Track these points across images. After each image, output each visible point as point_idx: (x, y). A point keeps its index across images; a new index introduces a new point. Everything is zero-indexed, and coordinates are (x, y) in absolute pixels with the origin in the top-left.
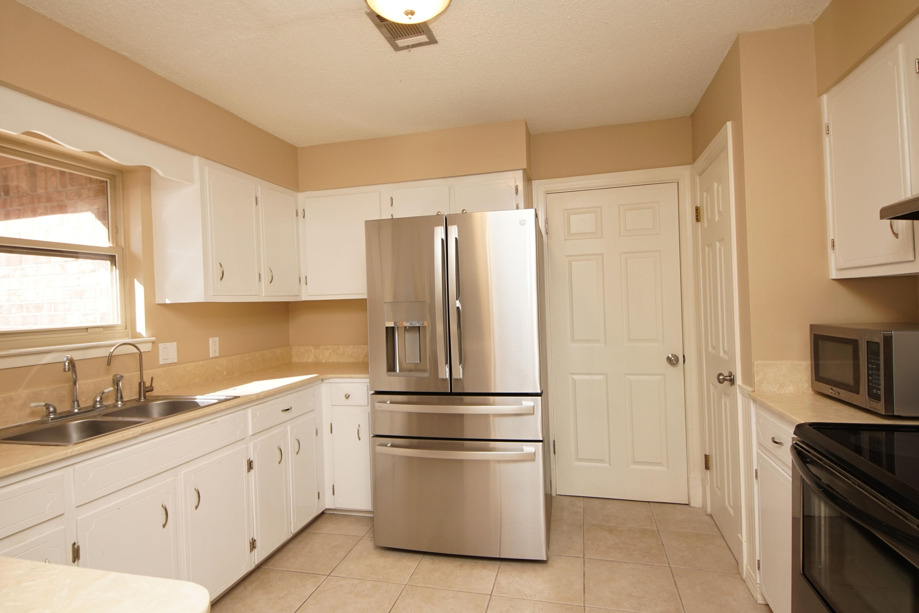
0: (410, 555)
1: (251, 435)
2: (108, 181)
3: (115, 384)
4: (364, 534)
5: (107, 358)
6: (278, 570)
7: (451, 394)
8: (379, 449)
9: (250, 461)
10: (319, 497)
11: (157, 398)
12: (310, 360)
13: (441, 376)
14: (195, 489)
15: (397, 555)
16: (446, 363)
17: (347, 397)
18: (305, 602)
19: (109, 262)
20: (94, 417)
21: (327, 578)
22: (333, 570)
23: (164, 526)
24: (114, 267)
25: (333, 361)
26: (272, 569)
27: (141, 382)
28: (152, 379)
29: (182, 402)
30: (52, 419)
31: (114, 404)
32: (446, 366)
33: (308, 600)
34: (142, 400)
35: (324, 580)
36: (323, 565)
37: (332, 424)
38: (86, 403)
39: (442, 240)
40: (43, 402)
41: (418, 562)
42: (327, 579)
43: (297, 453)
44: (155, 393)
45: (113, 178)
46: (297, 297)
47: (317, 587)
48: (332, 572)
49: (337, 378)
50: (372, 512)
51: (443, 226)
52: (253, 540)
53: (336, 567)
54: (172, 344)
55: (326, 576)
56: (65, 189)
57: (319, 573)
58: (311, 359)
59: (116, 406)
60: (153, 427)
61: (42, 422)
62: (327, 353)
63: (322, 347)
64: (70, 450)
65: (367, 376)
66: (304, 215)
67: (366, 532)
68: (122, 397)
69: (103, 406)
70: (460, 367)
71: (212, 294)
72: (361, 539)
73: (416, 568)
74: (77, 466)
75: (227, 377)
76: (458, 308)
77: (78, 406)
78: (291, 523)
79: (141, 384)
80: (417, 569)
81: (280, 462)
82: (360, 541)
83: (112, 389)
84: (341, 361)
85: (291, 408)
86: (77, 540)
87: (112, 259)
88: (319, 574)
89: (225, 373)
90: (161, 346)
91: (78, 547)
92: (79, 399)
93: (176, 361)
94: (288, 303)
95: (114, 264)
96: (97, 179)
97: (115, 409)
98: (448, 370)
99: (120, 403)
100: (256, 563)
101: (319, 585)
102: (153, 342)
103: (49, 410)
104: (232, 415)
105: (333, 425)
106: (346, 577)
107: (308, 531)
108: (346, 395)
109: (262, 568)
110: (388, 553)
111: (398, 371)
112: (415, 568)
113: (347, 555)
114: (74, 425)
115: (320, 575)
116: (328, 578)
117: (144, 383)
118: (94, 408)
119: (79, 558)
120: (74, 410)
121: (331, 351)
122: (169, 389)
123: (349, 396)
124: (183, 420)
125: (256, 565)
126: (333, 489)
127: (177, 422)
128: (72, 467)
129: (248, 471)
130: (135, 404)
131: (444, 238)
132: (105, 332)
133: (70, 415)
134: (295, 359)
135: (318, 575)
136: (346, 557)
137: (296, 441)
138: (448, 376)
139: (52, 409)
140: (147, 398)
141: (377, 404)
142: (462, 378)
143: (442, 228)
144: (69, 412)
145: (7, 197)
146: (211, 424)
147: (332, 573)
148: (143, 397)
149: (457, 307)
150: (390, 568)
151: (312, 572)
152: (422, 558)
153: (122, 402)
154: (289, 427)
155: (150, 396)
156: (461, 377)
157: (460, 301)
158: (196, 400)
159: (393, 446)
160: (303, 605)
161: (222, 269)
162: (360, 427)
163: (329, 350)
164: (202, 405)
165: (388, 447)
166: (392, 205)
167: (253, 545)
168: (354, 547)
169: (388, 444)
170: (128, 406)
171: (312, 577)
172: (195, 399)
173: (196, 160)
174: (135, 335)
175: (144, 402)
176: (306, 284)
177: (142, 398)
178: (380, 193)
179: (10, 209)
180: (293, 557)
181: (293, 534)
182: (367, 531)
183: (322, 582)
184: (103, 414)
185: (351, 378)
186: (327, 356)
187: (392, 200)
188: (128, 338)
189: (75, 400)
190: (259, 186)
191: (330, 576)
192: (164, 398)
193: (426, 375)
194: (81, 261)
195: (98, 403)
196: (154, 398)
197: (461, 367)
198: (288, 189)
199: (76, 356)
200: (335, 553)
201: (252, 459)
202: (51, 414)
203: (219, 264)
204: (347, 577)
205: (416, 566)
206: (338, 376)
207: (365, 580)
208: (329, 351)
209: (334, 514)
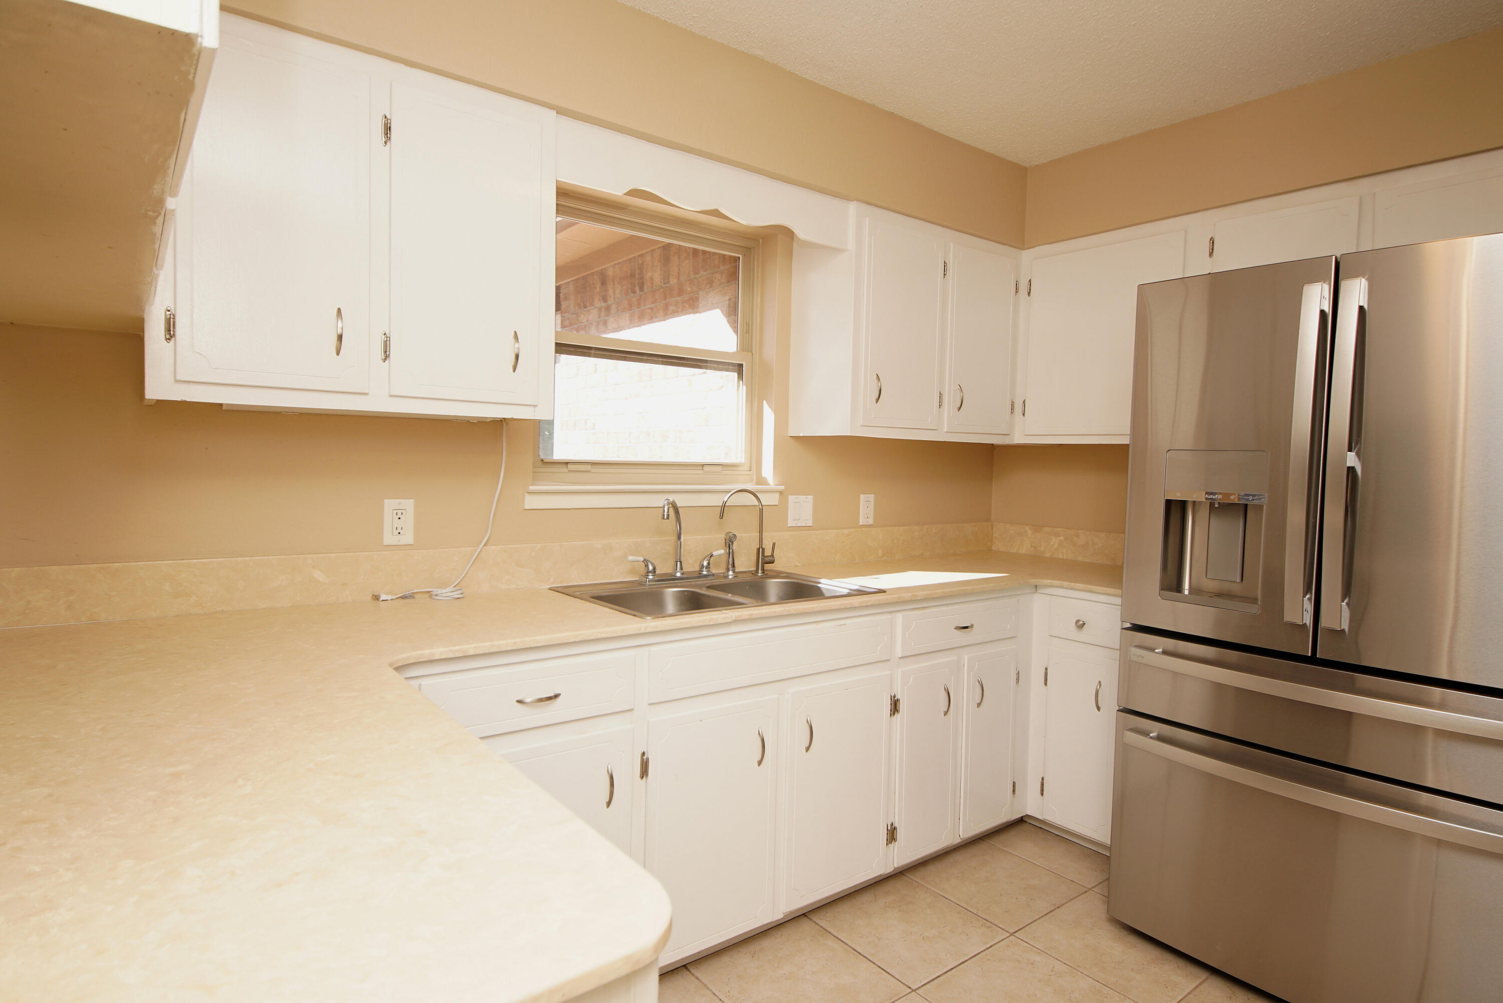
0: (1181, 963)
1: (900, 657)
2: (740, 256)
3: (727, 545)
4: (1093, 885)
5: (721, 507)
6: (930, 889)
7: (1313, 660)
8: (1133, 738)
9: (896, 698)
10: (1014, 791)
11: (778, 575)
12: (1023, 551)
13: (1290, 616)
14: (807, 721)
15: (1154, 952)
16: (1307, 590)
17: (1080, 625)
18: (963, 963)
19: (735, 375)
20: (700, 587)
21: (1008, 937)
22: (1022, 928)
23: (760, 763)
24: (741, 382)
25: (1065, 557)
26: (920, 884)
27: (760, 548)
28: (774, 545)
29: (808, 585)
30: (650, 581)
31: (724, 573)
32: (1304, 596)
33: (969, 961)
34: (760, 574)
35: (1002, 940)
36: (1006, 912)
37: (1048, 669)
38: (691, 565)
39: (1323, 313)
40: (640, 557)
41: (1198, 982)
42: (1008, 939)
43: (979, 705)
44: (777, 566)
45: (748, 251)
46: (1005, 436)
47: (988, 946)
48: (1019, 930)
49: (1062, 587)
50: (1109, 849)
51: (1327, 283)
52: (893, 827)
53: (1027, 925)
54: (806, 498)
55: (1008, 935)
56: (697, 276)
57: (996, 923)
58: (1024, 548)
59: (726, 576)
60: (752, 614)
61: (641, 583)
62: (1055, 541)
63: (1046, 529)
64: (644, 625)
65: (1119, 592)
66: (1030, 290)
67: (1096, 883)
68: (733, 566)
69: (710, 574)
70: (1344, 604)
71: (861, 424)
72: (1086, 892)
73: (1189, 993)
74: (654, 649)
75: (883, 559)
76: (1351, 470)
77: (681, 568)
78: (959, 819)
79: (760, 550)
80: (1191, 996)
81: (946, 713)
82: (1082, 894)
83: (722, 551)
84: (1080, 559)
85: (972, 626)
86: (647, 750)
87: (739, 368)
88: (996, 926)
89: (880, 552)
90: (792, 499)
91: (647, 759)
92: (682, 560)
93: (810, 524)
94: (992, 446)
95: (741, 379)
96: (731, 257)
97: (723, 581)
98: (1309, 607)
99: (731, 573)
100: (896, 865)
101: (993, 943)
102: (781, 493)
103: (648, 568)
104: (871, 618)
105: (1048, 671)
106: (1043, 949)
107: (990, 842)
108: (1078, 621)
109: (905, 875)
110: (1133, 939)
111: (1186, 592)
112: (1188, 991)
113: (1052, 911)
114: (670, 592)
115: (997, 928)
116: (1010, 938)
117: (763, 549)
118: (700, 576)
119: (647, 775)
120: (676, 573)
121: (1062, 538)
122: (799, 565)
123: (1084, 624)
124: (794, 613)
125: (895, 869)
126: (1042, 784)
127: (786, 613)
128: (646, 648)
129: (891, 715)
130: (749, 578)
131: (1328, 308)
132: (724, 472)
133: (670, 579)
134: (998, 546)
135: (994, 926)
136: (1050, 914)
137: (977, 683)
138: (1308, 619)
139: (651, 568)
140: (766, 573)
141: (1134, 650)
142: (1347, 630)
143: (1326, 287)
144: (670, 574)
145: (641, 293)
146: (836, 626)
147: (1019, 932)
148: (761, 570)
149: (1349, 468)
150: (1132, 969)
151: (984, 917)
152: (1207, 979)
153: (734, 572)
154: (966, 657)
155: (771, 571)
156: (1345, 626)
157: (1358, 454)
158: (820, 585)
159: (1160, 738)
160: (958, 968)
161: (879, 384)
162: (1100, 686)
163: (1059, 536)
164: (827, 595)
165: (1151, 738)
166: (1211, 254)
167: (892, 835)
168: (1067, 902)
169: (1151, 733)
170: (740, 578)
171: (983, 926)
172: (820, 583)
173: (853, 208)
174: (761, 481)
175: (761, 578)
176: (1024, 415)
177: (760, 572)
178: (1186, 231)
179: (644, 307)
180: (958, 877)
181: (961, 839)
182: (1100, 881)
183: (999, 942)
184: (709, 584)
185: (1090, 591)
186: (1055, 546)
187: (1213, 243)
188: (751, 484)
189: (679, 561)
190: (952, 244)
191: (1014, 936)
192: (788, 575)
193: (1254, 609)
194: (709, 372)
195: (704, 569)
196: (774, 574)
197: (1348, 604)
198: (1005, 244)
199: (681, 501)
200: (1031, 899)
201: (898, 696)
202: (650, 574)
203: (875, 376)
204: (1046, 951)
205: (1191, 989)
206: (1066, 584)
207: (1079, 971)
208: (1058, 538)
209: (1041, 828)
